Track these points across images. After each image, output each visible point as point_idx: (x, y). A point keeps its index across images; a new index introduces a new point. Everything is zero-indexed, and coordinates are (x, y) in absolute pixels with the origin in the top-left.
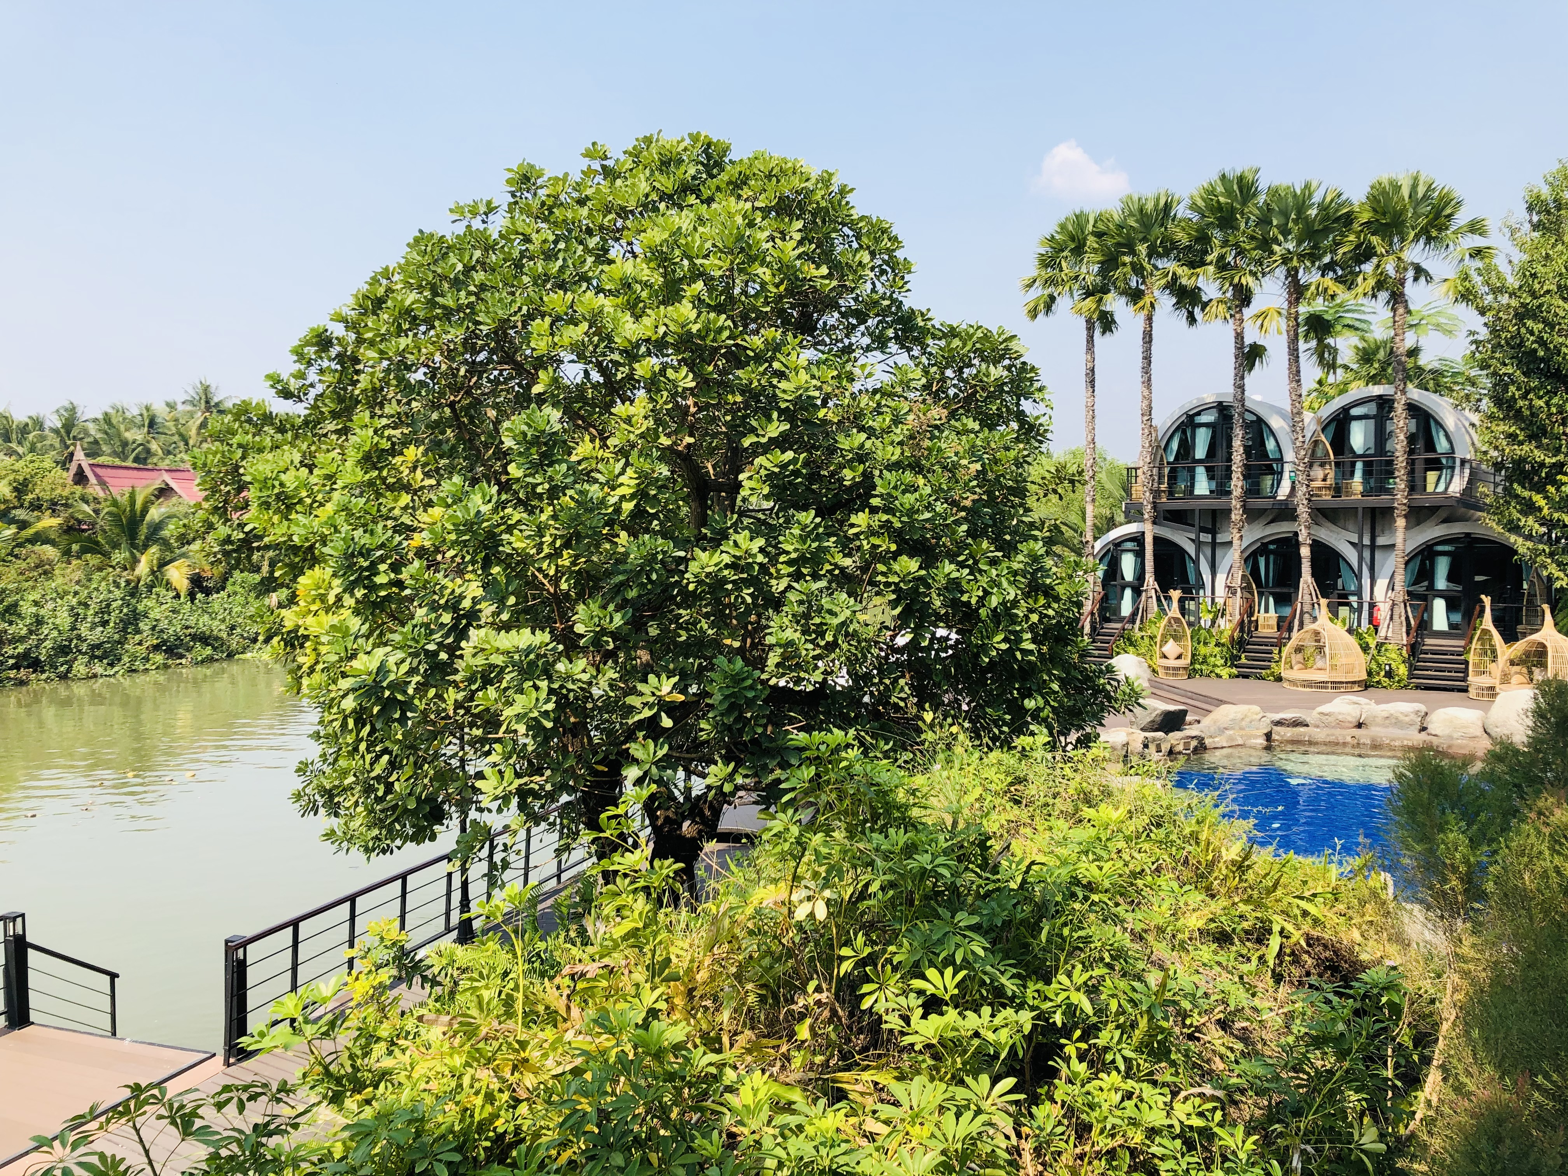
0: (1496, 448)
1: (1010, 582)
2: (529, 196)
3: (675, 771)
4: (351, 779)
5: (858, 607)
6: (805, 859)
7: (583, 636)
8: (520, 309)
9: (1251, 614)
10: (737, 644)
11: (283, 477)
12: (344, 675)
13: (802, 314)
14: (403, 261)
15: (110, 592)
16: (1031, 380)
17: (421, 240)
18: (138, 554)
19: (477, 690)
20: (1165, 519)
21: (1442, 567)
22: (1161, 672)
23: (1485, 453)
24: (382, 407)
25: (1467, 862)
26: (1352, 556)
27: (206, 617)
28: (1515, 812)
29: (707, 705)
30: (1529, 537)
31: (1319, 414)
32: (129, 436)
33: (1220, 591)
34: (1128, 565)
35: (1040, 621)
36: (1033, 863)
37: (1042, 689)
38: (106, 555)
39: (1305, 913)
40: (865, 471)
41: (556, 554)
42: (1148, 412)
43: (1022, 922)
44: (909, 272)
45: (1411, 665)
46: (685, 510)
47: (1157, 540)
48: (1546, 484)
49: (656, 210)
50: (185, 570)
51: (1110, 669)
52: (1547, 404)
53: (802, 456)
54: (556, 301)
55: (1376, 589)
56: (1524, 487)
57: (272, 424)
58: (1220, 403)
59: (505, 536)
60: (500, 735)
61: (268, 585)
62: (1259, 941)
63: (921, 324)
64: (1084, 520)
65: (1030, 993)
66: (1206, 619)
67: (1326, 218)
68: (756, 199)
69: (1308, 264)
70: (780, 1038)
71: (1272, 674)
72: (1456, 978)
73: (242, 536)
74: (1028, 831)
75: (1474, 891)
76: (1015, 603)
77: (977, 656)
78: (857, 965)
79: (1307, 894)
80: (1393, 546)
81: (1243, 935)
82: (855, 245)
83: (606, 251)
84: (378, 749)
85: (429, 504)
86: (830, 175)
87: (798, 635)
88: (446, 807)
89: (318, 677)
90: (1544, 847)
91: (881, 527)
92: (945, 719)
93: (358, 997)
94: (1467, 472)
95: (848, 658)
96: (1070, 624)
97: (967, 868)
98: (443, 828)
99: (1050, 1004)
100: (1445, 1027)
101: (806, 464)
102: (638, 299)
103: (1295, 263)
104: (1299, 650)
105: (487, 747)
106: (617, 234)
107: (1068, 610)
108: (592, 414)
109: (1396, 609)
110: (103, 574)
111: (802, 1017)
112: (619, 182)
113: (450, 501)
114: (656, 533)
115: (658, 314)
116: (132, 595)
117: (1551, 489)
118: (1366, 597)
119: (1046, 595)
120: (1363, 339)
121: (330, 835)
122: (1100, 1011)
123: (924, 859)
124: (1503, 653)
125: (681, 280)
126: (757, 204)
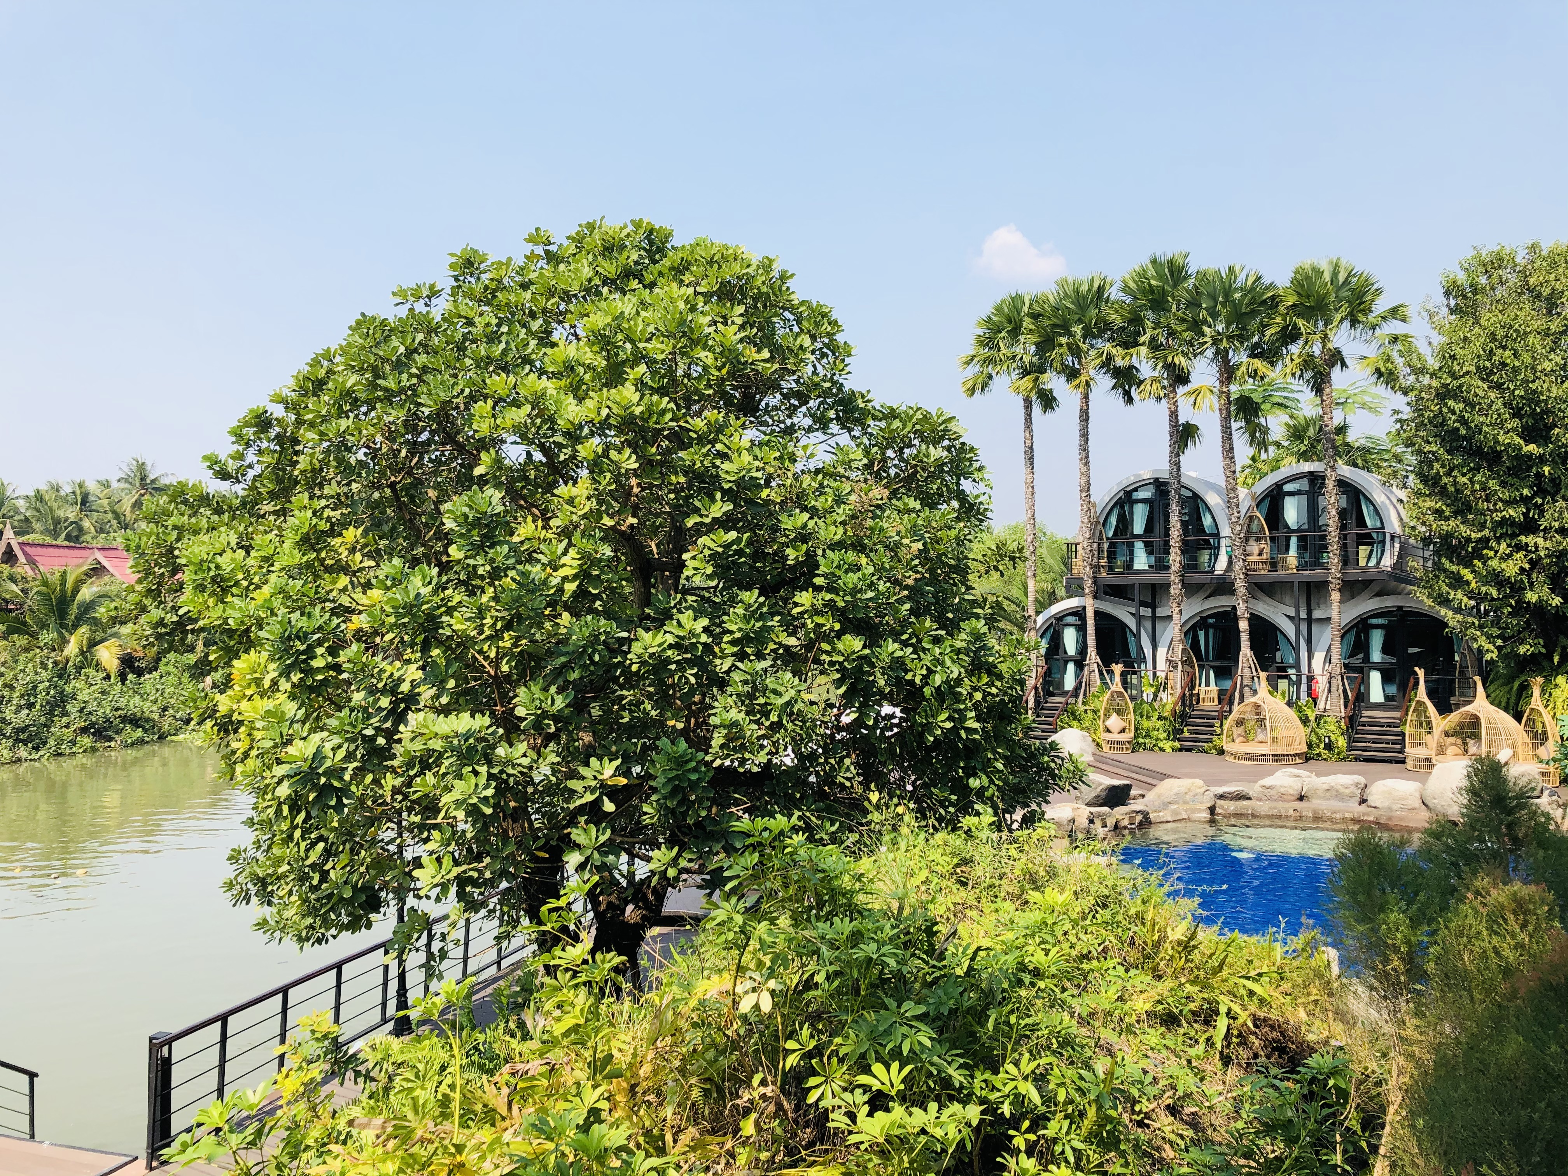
0: (1424, 524)
1: (953, 661)
2: (472, 280)
3: (618, 856)
4: (285, 868)
5: (803, 686)
6: (750, 948)
7: (525, 719)
8: (462, 391)
9: (1192, 688)
10: (680, 726)
11: (219, 559)
12: (279, 762)
13: (745, 395)
14: (344, 343)
15: (36, 673)
16: (970, 460)
17: (363, 323)
18: (66, 634)
19: (416, 776)
20: (1106, 593)
21: (1377, 639)
22: (1105, 746)
23: (1413, 528)
24: (321, 488)
25: (1408, 942)
26: (1289, 629)
27: (137, 697)
28: (1454, 890)
29: (651, 787)
30: (1459, 610)
31: (1254, 489)
32: (61, 514)
33: (1162, 664)
34: (1070, 639)
35: (984, 698)
36: (979, 949)
37: (987, 767)
38: (34, 635)
39: (1251, 993)
40: (808, 550)
41: (496, 636)
42: (1086, 488)
43: (969, 1010)
44: (849, 355)
45: (1349, 737)
46: (628, 590)
47: (1098, 614)
48: (1473, 558)
49: (599, 294)
50: (116, 650)
51: (1054, 746)
52: (1470, 480)
53: (746, 536)
54: (499, 383)
55: (1314, 662)
56: (1452, 562)
57: (209, 505)
58: (1157, 480)
59: (445, 619)
60: (439, 820)
61: (201, 669)
62: (1207, 1022)
63: (862, 405)
64: (1026, 594)
65: (977, 1083)
66: (1148, 693)
67: (1253, 301)
68: (698, 284)
69: (1237, 344)
70: (725, 1134)
71: (1215, 747)
72: (1401, 1060)
73: (175, 618)
74: (974, 914)
75: (1416, 972)
76: (959, 681)
77: (921, 735)
78: (803, 1057)
79: (1253, 974)
80: (1329, 619)
81: (1190, 1016)
82: (796, 329)
83: (549, 333)
84: (313, 836)
85: (368, 586)
86: (771, 261)
87: (742, 715)
88: (383, 894)
89: (252, 763)
90: (1482, 928)
91: (825, 606)
92: (891, 798)
93: (287, 1096)
94: (1397, 545)
95: (793, 739)
96: (1014, 702)
97: (913, 955)
98: (379, 917)
99: (998, 1094)
100: (1391, 1109)
101: (750, 543)
102: (581, 381)
103: (1225, 343)
104: (1240, 723)
105: (425, 834)
106: (560, 317)
107: (1011, 688)
108: (533, 494)
109: (1334, 681)
110: (30, 655)
111: (747, 1112)
112: (562, 267)
113: (389, 583)
114: (597, 612)
115: (600, 396)
116: (60, 677)
117: (1478, 563)
118: (1305, 670)
119: (989, 673)
120: (1292, 417)
121: (262, 924)
122: (1049, 1100)
123: (869, 949)
124: (1438, 725)
125: (624, 363)
126: (699, 289)
